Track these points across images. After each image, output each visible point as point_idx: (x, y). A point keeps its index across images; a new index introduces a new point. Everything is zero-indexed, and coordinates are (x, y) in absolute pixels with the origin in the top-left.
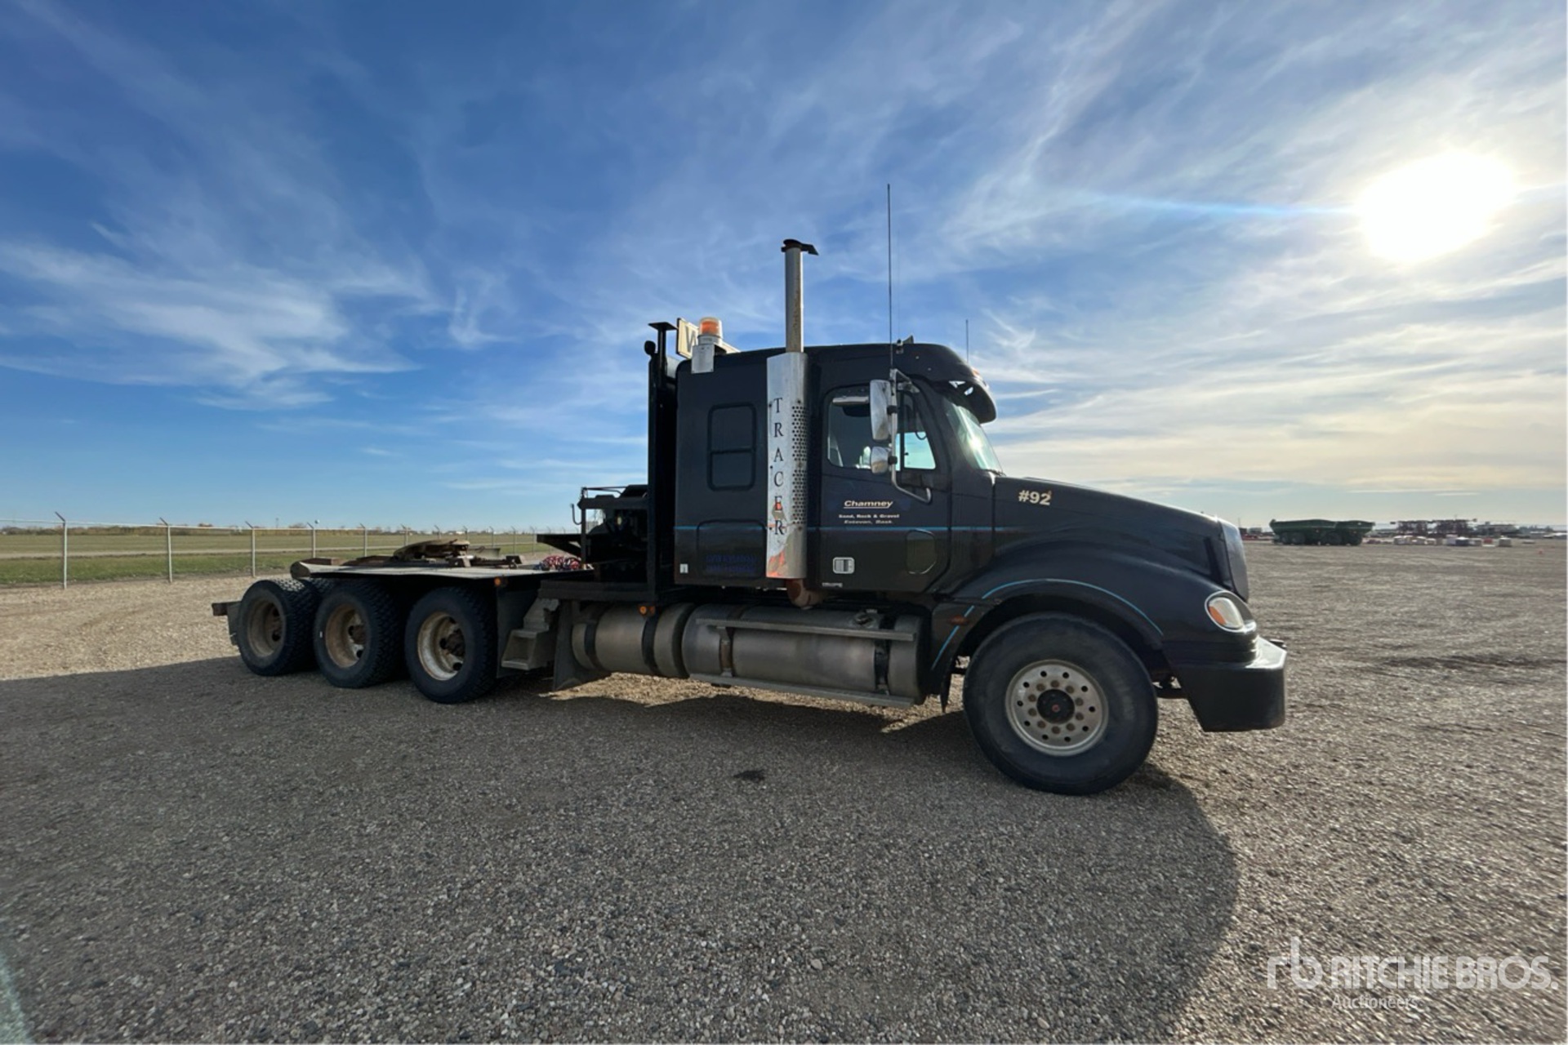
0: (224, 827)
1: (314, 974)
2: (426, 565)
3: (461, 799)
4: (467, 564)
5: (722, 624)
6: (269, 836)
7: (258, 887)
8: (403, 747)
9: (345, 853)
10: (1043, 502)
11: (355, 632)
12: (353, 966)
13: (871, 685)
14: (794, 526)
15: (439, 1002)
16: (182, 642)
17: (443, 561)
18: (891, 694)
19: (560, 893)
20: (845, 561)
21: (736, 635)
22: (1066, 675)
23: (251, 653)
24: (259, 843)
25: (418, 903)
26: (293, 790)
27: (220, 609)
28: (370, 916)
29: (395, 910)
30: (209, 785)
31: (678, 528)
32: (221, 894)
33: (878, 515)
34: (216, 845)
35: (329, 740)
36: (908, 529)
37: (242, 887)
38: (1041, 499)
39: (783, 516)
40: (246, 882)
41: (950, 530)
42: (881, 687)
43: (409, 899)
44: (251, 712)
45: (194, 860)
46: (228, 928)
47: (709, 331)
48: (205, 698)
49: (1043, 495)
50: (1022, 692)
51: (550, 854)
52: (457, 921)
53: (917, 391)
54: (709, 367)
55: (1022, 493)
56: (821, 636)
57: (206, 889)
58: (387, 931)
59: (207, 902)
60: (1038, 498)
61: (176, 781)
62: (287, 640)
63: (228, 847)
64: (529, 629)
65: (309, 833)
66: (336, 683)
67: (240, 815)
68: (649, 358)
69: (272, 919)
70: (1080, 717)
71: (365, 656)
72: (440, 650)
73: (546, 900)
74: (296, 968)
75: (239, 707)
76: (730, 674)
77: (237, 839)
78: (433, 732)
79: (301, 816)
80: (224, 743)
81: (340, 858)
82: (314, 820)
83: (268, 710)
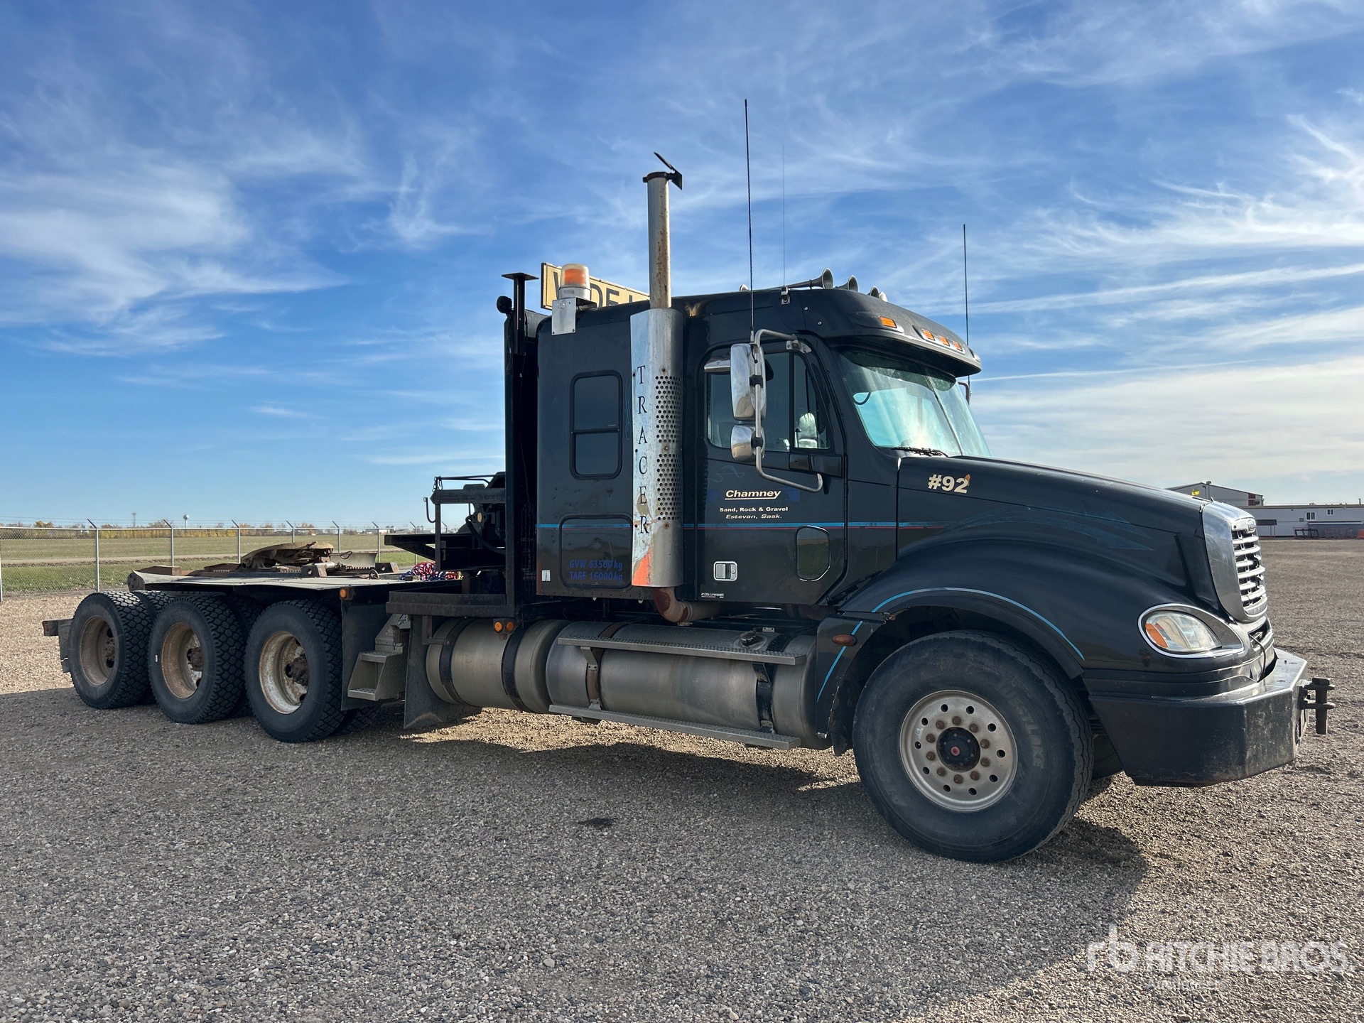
0: (47, 837)
1: (110, 936)
2: (276, 574)
3: (274, 827)
4: (323, 572)
5: (588, 643)
6: (86, 846)
7: (73, 880)
8: (230, 781)
9: (153, 862)
10: (958, 490)
11: (195, 656)
12: (143, 934)
13: (754, 720)
14: (661, 523)
15: (205, 959)
16: (14, 671)
17: (298, 570)
18: (776, 732)
19: (340, 901)
20: (728, 567)
21: (605, 656)
22: (970, 710)
23: (85, 682)
24: (77, 850)
25: (208, 900)
26: (113, 812)
27: (52, 628)
28: (164, 905)
29: (186, 903)
30: (36, 804)
31: (539, 526)
32: (41, 882)
33: (764, 509)
34: (39, 850)
35: (155, 772)
36: (797, 525)
37: (59, 879)
38: (957, 485)
39: (647, 511)
40: (63, 876)
41: (846, 525)
42: (766, 723)
43: (200, 897)
44: (81, 743)
45: (20, 858)
46: (46, 905)
47: (574, 278)
48: (35, 729)
49: (959, 481)
50: (921, 730)
51: (344, 874)
52: (239, 914)
53: (809, 350)
54: (570, 327)
55: (933, 479)
56: (700, 659)
57: (30, 878)
58: (177, 916)
59: (30, 886)
60: (952, 484)
61: (6, 800)
62: (120, 667)
63: (50, 851)
64: (381, 652)
65: (122, 846)
66: (173, 717)
67: (62, 829)
68: (504, 317)
69: (81, 902)
70: (986, 763)
71: (203, 684)
72: (285, 677)
73: (325, 905)
74: (98, 931)
75: (69, 739)
76: (598, 707)
77: (57, 846)
78: (266, 768)
79: (117, 832)
80: (52, 771)
81: (146, 865)
82: (129, 836)
83: (97, 742)
